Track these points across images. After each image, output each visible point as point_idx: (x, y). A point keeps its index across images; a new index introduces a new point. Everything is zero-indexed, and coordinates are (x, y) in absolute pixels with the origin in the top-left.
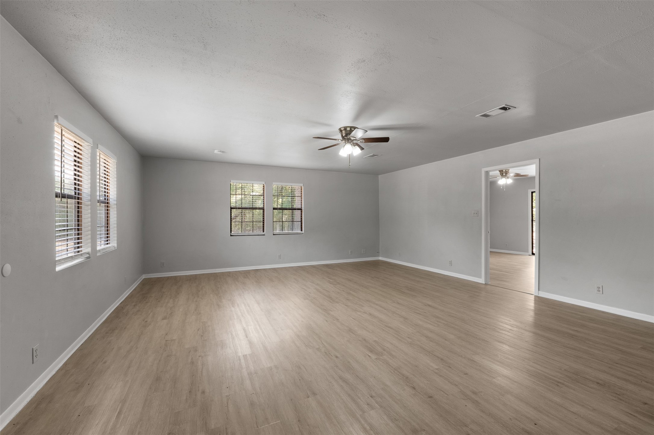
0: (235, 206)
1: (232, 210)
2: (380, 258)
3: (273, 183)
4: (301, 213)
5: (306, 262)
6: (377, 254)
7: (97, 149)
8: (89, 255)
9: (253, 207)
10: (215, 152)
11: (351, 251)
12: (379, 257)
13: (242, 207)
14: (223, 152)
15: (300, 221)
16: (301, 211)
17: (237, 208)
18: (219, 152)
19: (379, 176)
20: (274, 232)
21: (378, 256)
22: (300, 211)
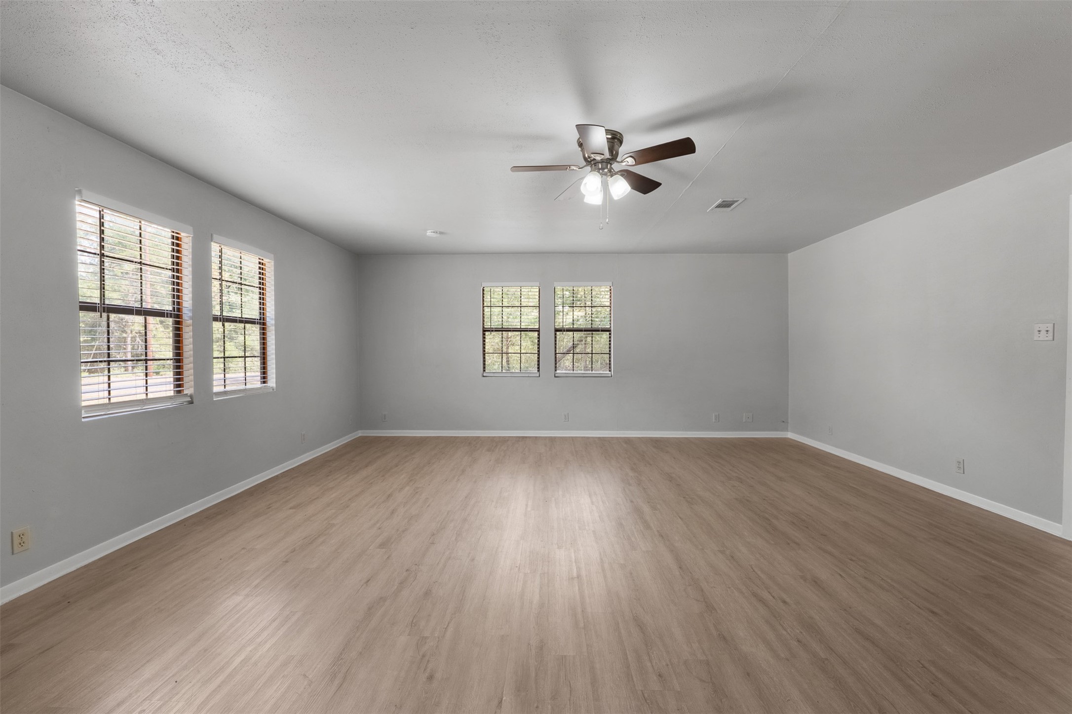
0: (490, 327)
1: (487, 333)
2: (790, 435)
3: (555, 283)
4: (610, 337)
5: (618, 430)
6: (783, 424)
7: (212, 241)
8: (191, 398)
9: (521, 328)
10: (427, 234)
11: (716, 416)
12: (788, 431)
13: (502, 328)
14: (441, 233)
15: (608, 352)
16: (610, 334)
17: (494, 329)
18: (433, 233)
19: (789, 254)
20: (558, 372)
21: (786, 430)
22: (608, 333)
